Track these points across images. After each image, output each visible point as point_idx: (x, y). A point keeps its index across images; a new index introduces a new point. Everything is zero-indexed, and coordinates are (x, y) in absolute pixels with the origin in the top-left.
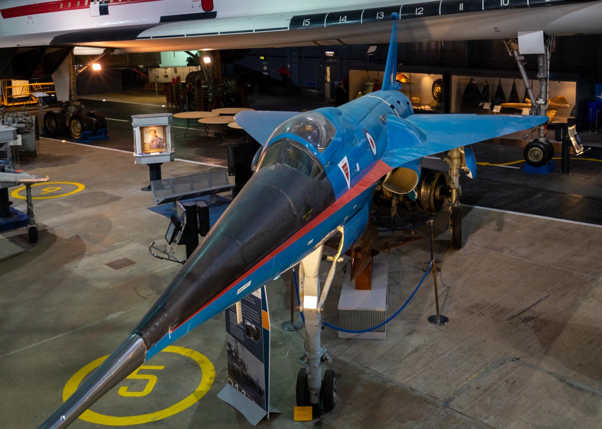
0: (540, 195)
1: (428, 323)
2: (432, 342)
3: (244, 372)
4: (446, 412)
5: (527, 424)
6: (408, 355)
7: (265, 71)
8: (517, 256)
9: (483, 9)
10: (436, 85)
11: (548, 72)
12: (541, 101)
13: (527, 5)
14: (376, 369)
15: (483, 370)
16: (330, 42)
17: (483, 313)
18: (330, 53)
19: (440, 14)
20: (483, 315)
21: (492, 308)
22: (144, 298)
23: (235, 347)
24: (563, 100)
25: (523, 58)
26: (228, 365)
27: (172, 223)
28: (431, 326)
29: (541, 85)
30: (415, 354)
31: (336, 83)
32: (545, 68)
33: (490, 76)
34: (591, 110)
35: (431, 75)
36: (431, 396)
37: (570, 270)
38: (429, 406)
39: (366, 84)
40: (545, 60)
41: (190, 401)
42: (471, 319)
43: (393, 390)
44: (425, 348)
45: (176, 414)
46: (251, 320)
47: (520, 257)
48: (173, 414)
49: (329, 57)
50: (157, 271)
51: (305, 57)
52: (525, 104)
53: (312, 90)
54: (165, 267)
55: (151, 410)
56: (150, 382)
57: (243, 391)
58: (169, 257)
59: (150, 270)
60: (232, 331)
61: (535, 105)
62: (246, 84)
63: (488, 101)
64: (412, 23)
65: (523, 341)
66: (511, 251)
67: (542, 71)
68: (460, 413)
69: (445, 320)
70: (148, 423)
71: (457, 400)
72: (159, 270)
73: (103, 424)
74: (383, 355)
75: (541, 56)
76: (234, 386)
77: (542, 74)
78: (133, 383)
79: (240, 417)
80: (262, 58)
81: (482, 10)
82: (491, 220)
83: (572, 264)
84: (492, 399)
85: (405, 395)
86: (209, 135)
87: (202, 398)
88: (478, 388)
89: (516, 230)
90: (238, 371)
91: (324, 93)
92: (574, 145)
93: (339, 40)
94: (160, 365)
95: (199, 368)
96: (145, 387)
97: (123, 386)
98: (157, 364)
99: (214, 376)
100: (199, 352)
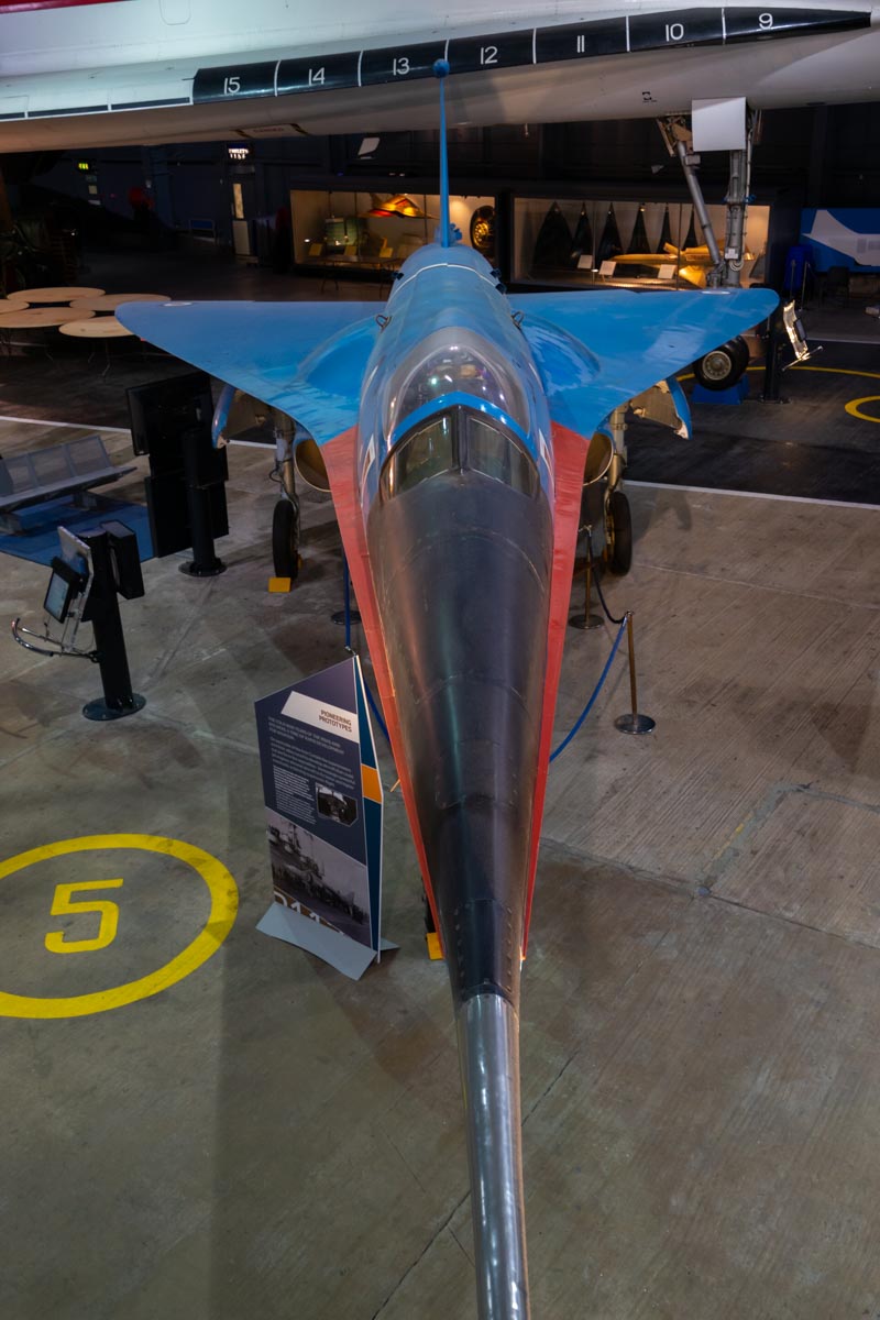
0: (737, 449)
1: (618, 732)
2: (639, 770)
3: (316, 881)
4: (711, 906)
5: (863, 909)
6: (604, 800)
7: (94, 197)
8: (736, 580)
9: (628, 49)
10: (479, 220)
11: (748, 189)
12: (732, 254)
13: (722, 38)
14: (552, 837)
15: (750, 815)
16: (275, 130)
17: (713, 702)
18: (239, 153)
19: (535, 61)
20: (713, 705)
21: (726, 690)
22: (17, 736)
23: (291, 835)
25: (697, 160)
26: (273, 868)
27: (56, 577)
28: (624, 738)
29: (732, 218)
30: (615, 797)
31: (262, 221)
32: (743, 181)
34: (793, 263)
35: (469, 198)
36: (673, 879)
37: (843, 599)
38: (676, 899)
39: (328, 221)
40: (743, 164)
41: (204, 947)
42: (694, 715)
43: (597, 874)
44: (629, 783)
45: (187, 976)
46: (331, 784)
47: (744, 581)
48: (182, 977)
49: (236, 162)
50: (20, 674)
51: (181, 163)
52: (662, 256)
53: (203, 239)
55: (131, 976)
56: (104, 915)
57: (313, 915)
58: (63, 648)
59: (6, 672)
60: (280, 805)
61: (717, 262)
62: (65, 231)
63: (588, 252)
64: (466, 82)
65: (804, 750)
66: (723, 569)
67: (735, 188)
68: (737, 904)
69: (648, 724)
70: (136, 1002)
71: (722, 881)
72: (25, 672)
73: (41, 1016)
74: (554, 808)
75: (736, 155)
76: (289, 906)
77: (735, 195)
78: (69, 924)
79: (320, 966)
80: (84, 166)
81: (626, 52)
82: (665, 509)
83: (841, 587)
84: (786, 870)
85: (622, 881)
86: (14, 354)
87: (228, 936)
88: (754, 853)
89: (720, 525)
90: (299, 879)
91: (233, 243)
92: (793, 341)
93: (295, 125)
94: (112, 877)
95: (198, 876)
96: (99, 929)
97: (50, 932)
98: (106, 877)
99: (236, 888)
100: (184, 840)
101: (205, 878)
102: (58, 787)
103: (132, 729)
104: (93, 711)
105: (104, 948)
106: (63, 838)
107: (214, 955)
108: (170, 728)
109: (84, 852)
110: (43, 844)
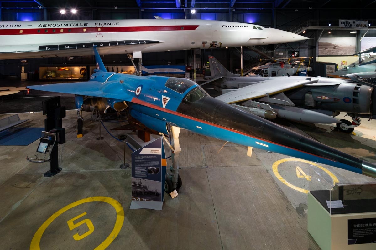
3: (146, 191)
10: (82, 70)
11: (142, 63)
13: (139, 44)
22: (26, 188)
23: (139, 182)
24: (131, 71)
25: (133, 59)
26: (132, 192)
27: (42, 143)
33: (109, 66)
39: (47, 72)
41: (120, 220)
46: (152, 166)
54: (21, 168)
56: (87, 224)
57: (144, 200)
60: (136, 176)
75: (140, 58)
76: (137, 200)
77: (140, 64)
78: (78, 231)
81: (124, 45)
87: (124, 214)
88: (208, 158)
90: (140, 192)
91: (21, 77)
94: (82, 213)
95: (106, 203)
96: (88, 228)
97: (74, 235)
98: (81, 213)
99: (118, 202)
100: (96, 196)
101: (108, 202)
102: (49, 196)
103: (62, 176)
104: (47, 174)
105: (93, 232)
106: (60, 209)
107: (124, 220)
108: (72, 172)
109: (69, 210)
110: (55, 213)
